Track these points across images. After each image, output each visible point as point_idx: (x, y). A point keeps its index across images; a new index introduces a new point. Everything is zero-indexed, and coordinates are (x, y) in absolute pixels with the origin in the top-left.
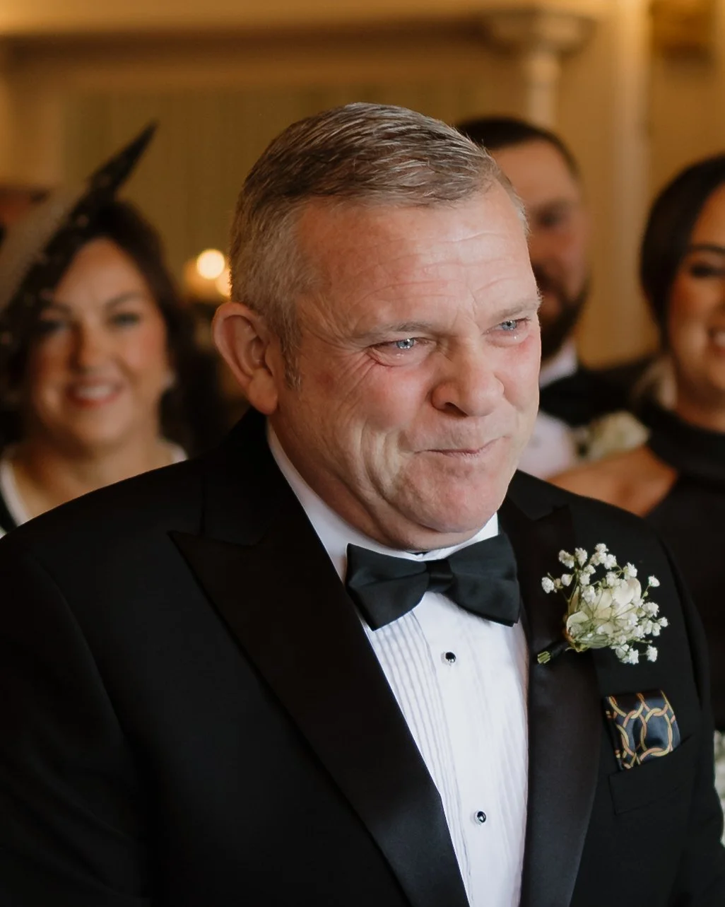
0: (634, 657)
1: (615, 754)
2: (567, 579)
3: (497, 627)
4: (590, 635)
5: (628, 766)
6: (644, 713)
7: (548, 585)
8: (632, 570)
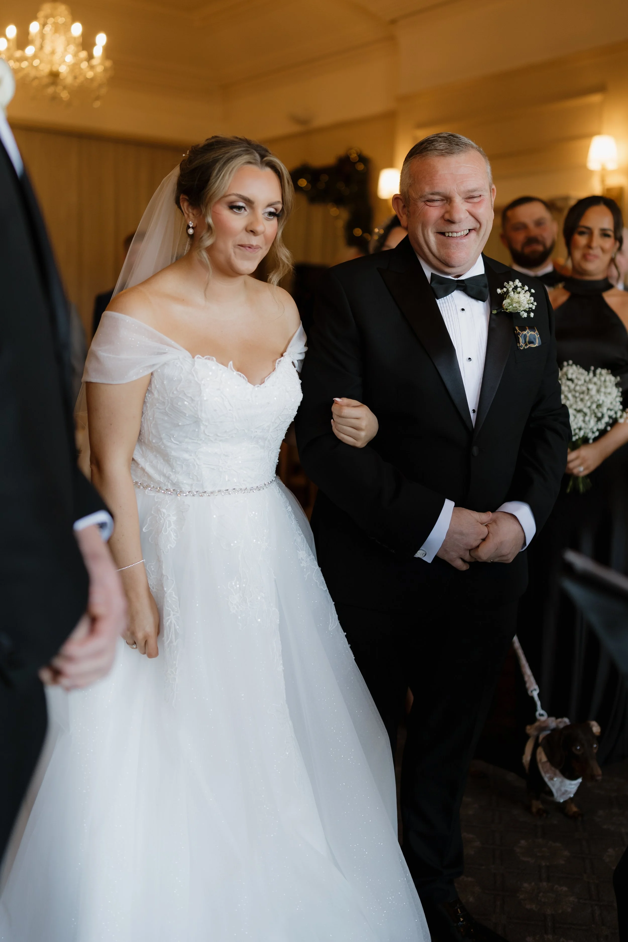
0: (525, 315)
1: (517, 345)
2: (505, 290)
3: (481, 303)
4: (511, 307)
5: (521, 349)
6: (528, 333)
7: (499, 291)
8: (526, 288)
